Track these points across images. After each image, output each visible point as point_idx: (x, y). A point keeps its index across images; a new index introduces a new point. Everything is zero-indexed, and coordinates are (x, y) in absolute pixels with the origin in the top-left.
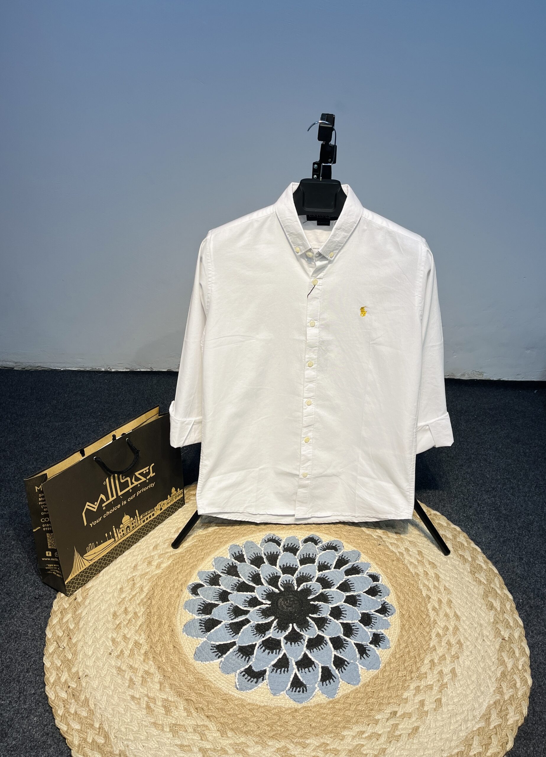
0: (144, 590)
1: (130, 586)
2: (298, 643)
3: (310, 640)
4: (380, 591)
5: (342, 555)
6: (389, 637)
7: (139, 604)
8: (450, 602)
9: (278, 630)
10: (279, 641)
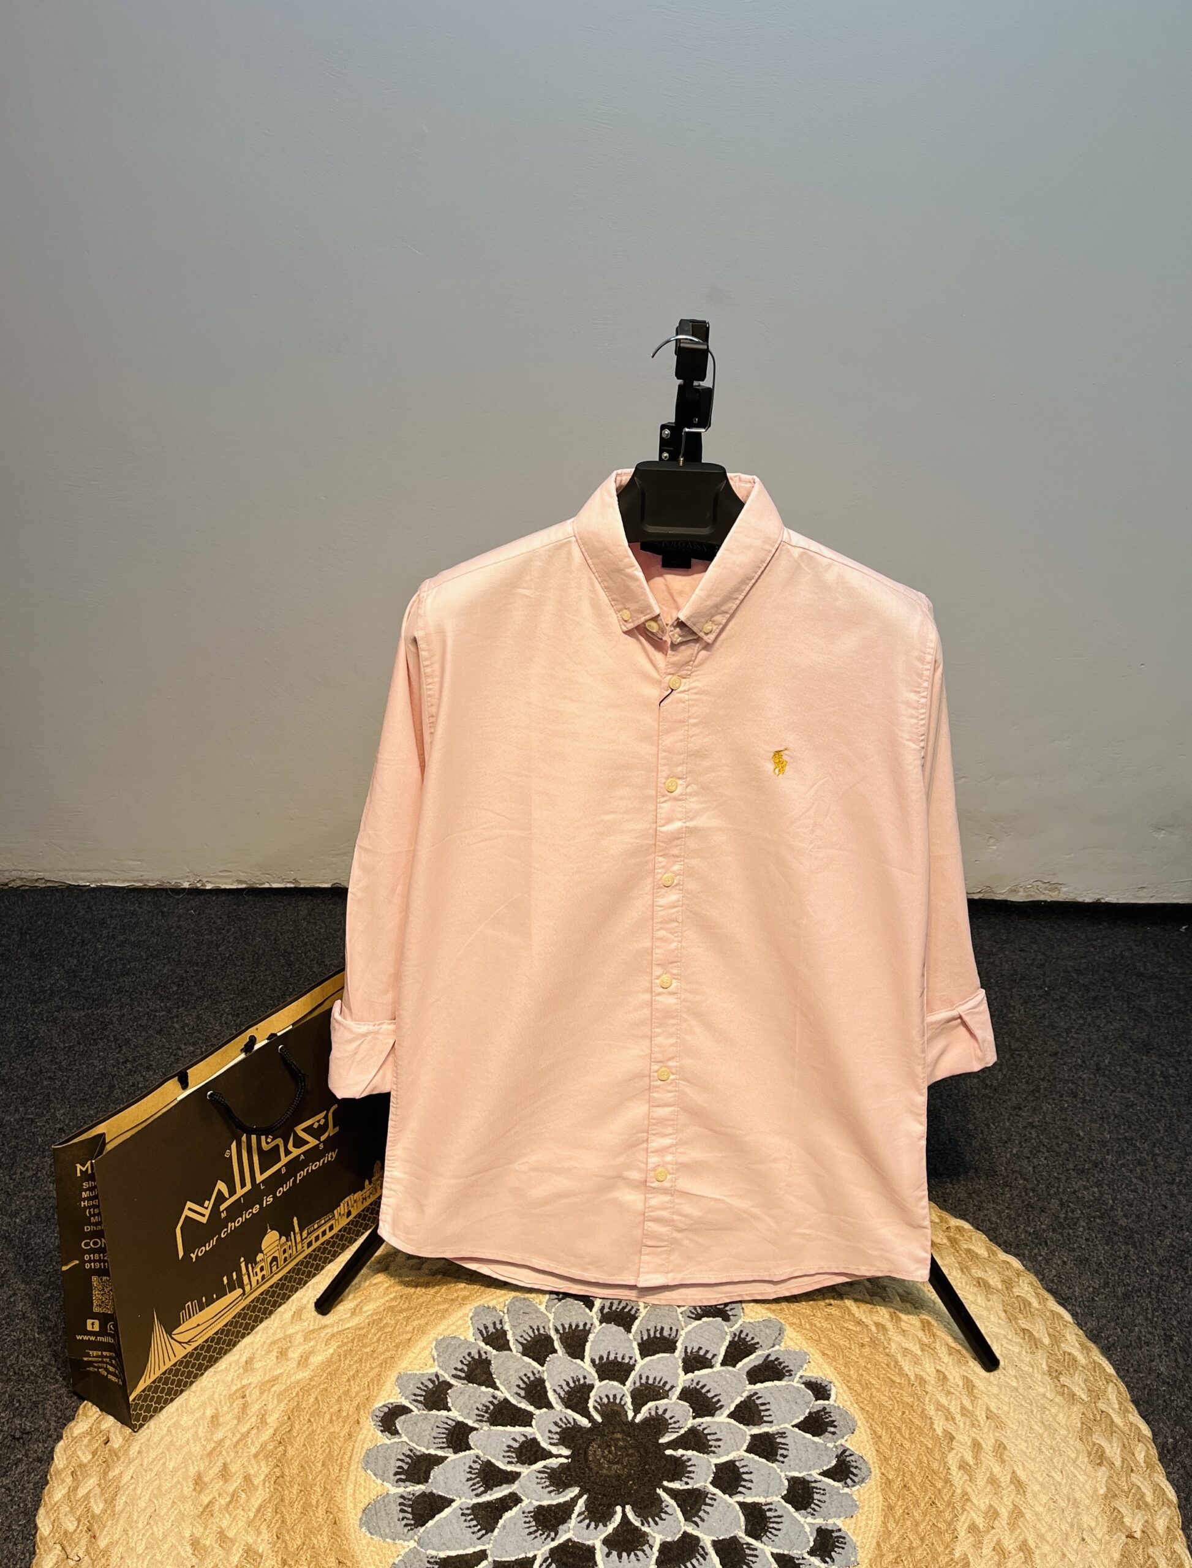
0: (268, 1421)
1: (236, 1410)
2: (636, 1555)
3: (665, 1547)
4: (832, 1424)
5: (741, 1332)
6: (854, 1538)
7: (256, 1456)
8: (1000, 1448)
9: (587, 1521)
10: (591, 1550)
